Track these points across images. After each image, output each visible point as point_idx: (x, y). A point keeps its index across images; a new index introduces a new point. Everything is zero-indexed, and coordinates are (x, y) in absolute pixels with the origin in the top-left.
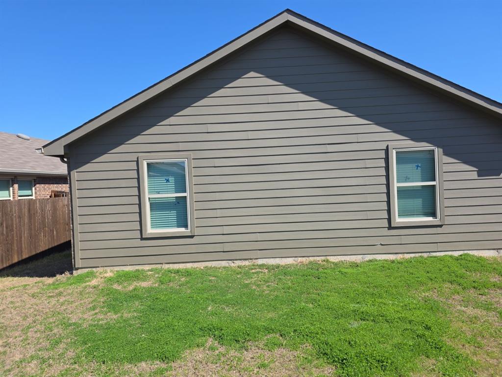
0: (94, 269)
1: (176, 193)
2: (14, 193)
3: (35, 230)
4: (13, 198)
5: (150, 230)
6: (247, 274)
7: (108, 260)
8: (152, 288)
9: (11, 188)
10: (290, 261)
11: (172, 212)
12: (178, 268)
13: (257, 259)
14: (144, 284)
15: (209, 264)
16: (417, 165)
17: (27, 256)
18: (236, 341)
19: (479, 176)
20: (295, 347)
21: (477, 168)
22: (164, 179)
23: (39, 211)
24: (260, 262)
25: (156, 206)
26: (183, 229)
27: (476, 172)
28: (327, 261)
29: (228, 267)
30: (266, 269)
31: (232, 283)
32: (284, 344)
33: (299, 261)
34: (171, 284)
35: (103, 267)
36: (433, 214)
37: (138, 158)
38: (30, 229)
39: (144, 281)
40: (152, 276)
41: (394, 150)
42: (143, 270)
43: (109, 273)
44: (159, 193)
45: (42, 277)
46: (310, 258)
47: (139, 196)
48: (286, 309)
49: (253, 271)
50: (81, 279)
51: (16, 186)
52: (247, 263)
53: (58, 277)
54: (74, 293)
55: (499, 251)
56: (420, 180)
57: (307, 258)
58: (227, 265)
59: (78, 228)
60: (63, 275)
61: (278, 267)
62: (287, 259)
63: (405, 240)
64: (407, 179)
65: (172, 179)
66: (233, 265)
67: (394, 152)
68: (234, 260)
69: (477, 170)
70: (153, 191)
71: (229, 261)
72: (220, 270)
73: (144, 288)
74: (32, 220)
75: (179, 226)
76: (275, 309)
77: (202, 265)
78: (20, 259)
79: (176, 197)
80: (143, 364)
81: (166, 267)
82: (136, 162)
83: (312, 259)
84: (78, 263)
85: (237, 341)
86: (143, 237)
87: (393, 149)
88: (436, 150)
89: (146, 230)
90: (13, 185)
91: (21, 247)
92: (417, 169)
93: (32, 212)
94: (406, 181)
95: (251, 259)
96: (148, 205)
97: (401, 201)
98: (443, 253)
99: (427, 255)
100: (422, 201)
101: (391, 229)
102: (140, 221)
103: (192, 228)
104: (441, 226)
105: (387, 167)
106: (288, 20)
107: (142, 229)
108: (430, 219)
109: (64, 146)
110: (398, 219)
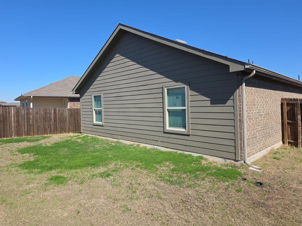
5: (95, 122)
13: (119, 139)
15: (106, 138)
16: (177, 96)
19: (211, 104)
21: (210, 98)
22: (97, 102)
24: (120, 141)
27: (209, 101)
28: (138, 145)
36: (185, 127)
37: (91, 94)
41: (166, 88)
47: (92, 109)
55: (225, 159)
56: (181, 105)
62: (128, 141)
63: (171, 140)
64: (175, 105)
67: (166, 89)
70: (95, 107)
77: (104, 138)
79: (100, 110)
82: (91, 96)
86: (93, 124)
88: (186, 86)
92: (177, 99)
96: (94, 112)
97: (172, 117)
98: (190, 153)
99: (181, 152)
100: (182, 119)
101: (165, 133)
102: (92, 118)
103: (103, 123)
104: (189, 135)
105: (163, 98)
106: (120, 29)
107: (93, 121)
108: (184, 130)
109: (75, 91)
110: (168, 128)
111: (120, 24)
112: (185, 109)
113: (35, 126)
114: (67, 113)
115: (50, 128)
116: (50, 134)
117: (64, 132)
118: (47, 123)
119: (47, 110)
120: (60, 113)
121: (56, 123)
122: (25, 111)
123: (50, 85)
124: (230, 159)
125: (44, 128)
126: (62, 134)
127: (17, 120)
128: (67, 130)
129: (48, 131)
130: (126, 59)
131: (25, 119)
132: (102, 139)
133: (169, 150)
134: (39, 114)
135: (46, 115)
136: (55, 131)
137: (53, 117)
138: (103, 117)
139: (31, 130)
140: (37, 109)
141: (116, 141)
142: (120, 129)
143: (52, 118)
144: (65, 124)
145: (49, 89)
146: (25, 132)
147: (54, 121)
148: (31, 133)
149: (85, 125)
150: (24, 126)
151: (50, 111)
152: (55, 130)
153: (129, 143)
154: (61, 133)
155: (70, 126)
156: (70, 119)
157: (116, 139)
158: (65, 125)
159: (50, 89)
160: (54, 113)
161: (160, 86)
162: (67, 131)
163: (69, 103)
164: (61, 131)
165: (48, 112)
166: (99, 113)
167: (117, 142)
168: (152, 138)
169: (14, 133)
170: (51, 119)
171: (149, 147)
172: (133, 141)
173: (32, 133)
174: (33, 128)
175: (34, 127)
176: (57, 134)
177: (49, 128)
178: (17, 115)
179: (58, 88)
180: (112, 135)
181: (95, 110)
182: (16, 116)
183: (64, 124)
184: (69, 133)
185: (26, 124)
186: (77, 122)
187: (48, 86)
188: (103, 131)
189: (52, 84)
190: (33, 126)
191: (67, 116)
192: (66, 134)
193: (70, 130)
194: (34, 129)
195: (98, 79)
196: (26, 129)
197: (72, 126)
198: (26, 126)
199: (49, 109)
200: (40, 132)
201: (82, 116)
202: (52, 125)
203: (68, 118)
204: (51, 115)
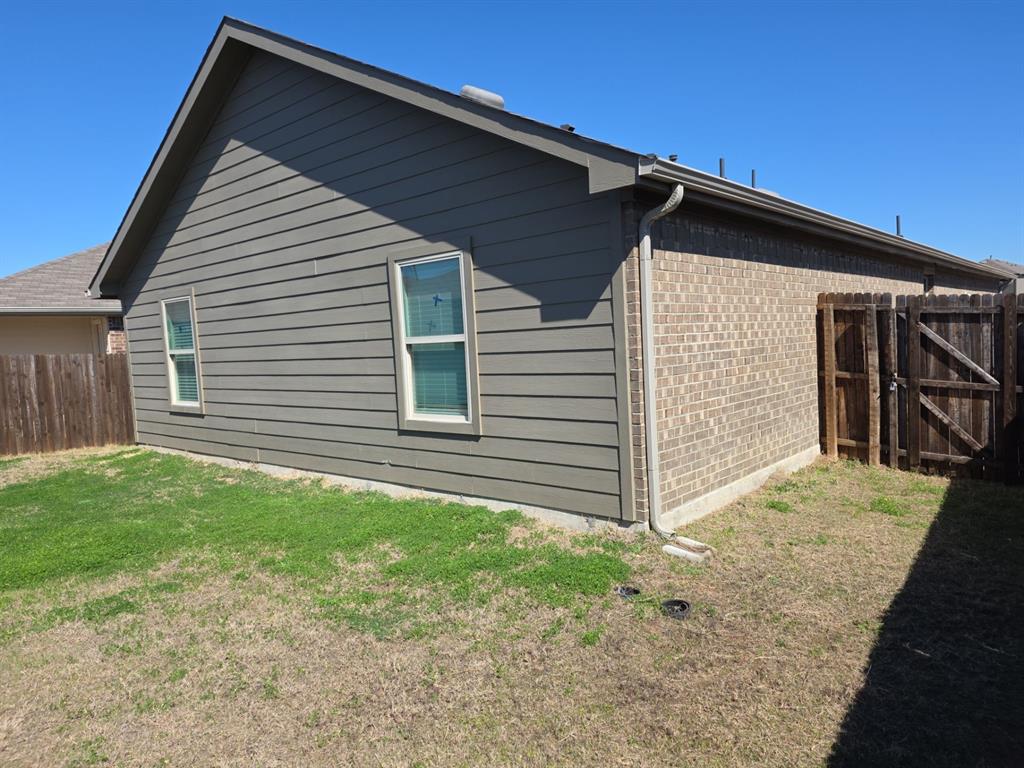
5: (176, 401)
13: (257, 462)
15: (219, 461)
16: (434, 295)
19: (544, 319)
21: (539, 299)
24: (261, 468)
26: (194, 404)
35: (150, 445)
36: (462, 407)
37: (159, 297)
41: (397, 265)
49: (220, 479)
52: (248, 467)
55: (590, 519)
56: (452, 329)
63: (422, 459)
64: (432, 330)
67: (398, 268)
68: (238, 459)
69: (539, 303)
71: (235, 461)
75: (192, 399)
77: (207, 460)
86: (169, 410)
87: (396, 261)
88: (461, 255)
92: (435, 303)
94: (430, 333)
95: (252, 462)
96: (171, 366)
97: (424, 375)
98: (482, 502)
99: (455, 499)
100: (458, 379)
101: (402, 433)
102: (166, 387)
103: (201, 404)
104: (476, 438)
105: (390, 302)
106: (229, 37)
107: (168, 400)
108: (461, 419)
109: (101, 286)
110: (412, 415)
111: (226, 20)
112: (463, 343)
114: (92, 373)
115: (26, 427)
116: (24, 452)
117: (82, 441)
118: (10, 413)
119: (8, 364)
120: (63, 372)
121: (50, 411)
123: (35, 271)
124: (605, 518)
126: (74, 451)
128: (95, 434)
129: (18, 440)
130: (263, 157)
132: (200, 466)
133: (416, 493)
135: (7, 384)
136: (46, 440)
137: (32, 390)
138: (201, 382)
141: (246, 469)
143: (30, 392)
144: (88, 412)
145: (30, 287)
147: (41, 404)
149: (144, 415)
151: (19, 365)
152: (46, 435)
153: (286, 474)
154: (70, 447)
155: (109, 420)
156: (104, 395)
157: (248, 461)
158: (85, 419)
159: (36, 284)
160: (38, 372)
161: (378, 256)
162: (95, 438)
163: (109, 336)
164: (69, 439)
165: (13, 369)
166: (185, 367)
167: (249, 473)
168: (361, 452)
170: (27, 395)
171: (353, 485)
172: (302, 469)
176: (54, 450)
177: (20, 429)
179: (68, 281)
180: (233, 449)
181: (172, 356)
183: (84, 413)
184: (103, 445)
187: (25, 274)
188: (204, 435)
189: (43, 267)
191: (93, 385)
192: (92, 448)
193: (107, 432)
195: (177, 238)
197: (113, 421)
199: (18, 360)
201: (133, 381)
202: (32, 419)
203: (97, 390)
204: (26, 381)
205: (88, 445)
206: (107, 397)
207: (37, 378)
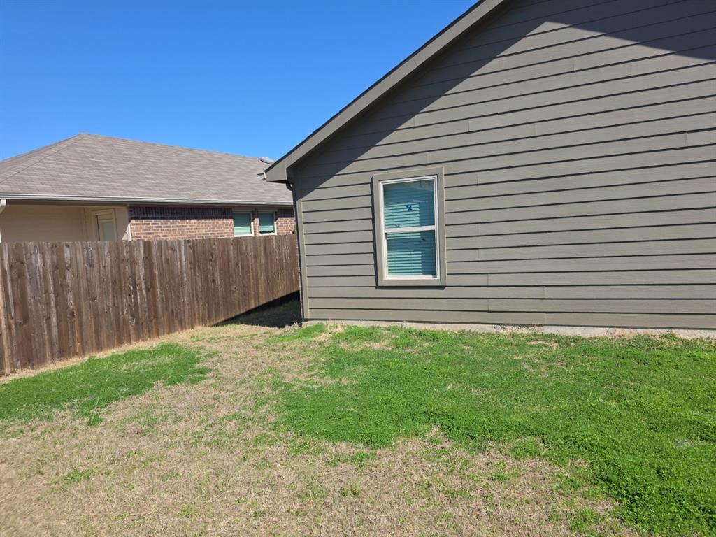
0: (324, 322)
1: (421, 225)
2: (255, 229)
3: (272, 272)
4: (255, 234)
5: (388, 277)
6: (522, 347)
7: (340, 312)
8: (383, 351)
9: (252, 223)
10: (600, 332)
11: (415, 252)
12: (423, 328)
13: (542, 325)
14: (376, 346)
15: (467, 328)
17: (264, 302)
18: (471, 436)
20: (559, 461)
22: (405, 207)
23: (276, 250)
24: (547, 330)
25: (394, 244)
26: (429, 277)
28: (672, 337)
29: (493, 334)
30: (556, 342)
31: (493, 357)
32: (542, 454)
33: (617, 333)
34: (409, 349)
35: (334, 319)
37: (372, 179)
38: (267, 271)
39: (377, 341)
40: (388, 336)
42: (379, 328)
43: (339, 329)
44: (398, 227)
45: (273, 327)
46: (639, 330)
47: (374, 231)
48: (565, 404)
49: (532, 343)
50: (309, 332)
51: (257, 220)
52: (525, 331)
53: (287, 328)
54: (297, 348)
57: (632, 330)
58: (494, 331)
59: (306, 271)
60: (292, 326)
61: (576, 339)
62: (595, 328)
65: (416, 207)
66: (502, 331)
68: (504, 324)
70: (392, 223)
71: (496, 326)
72: (481, 338)
73: (374, 351)
74: (269, 261)
75: (424, 273)
76: (549, 401)
77: (456, 328)
78: (257, 305)
79: (421, 232)
80: (343, 445)
81: (408, 326)
82: (369, 185)
83: (641, 332)
84: (307, 313)
85: (473, 437)
86: (379, 285)
89: (382, 277)
90: (253, 219)
91: (258, 291)
93: (268, 251)
95: (531, 325)
96: (384, 243)
103: (442, 277)
107: (377, 275)
113: (87, 316)
114: (184, 259)
115: (136, 315)
116: (137, 339)
117: (177, 324)
118: (125, 300)
119: (123, 250)
120: (163, 258)
121: (154, 296)
122: (48, 256)
125: (118, 321)
126: (173, 335)
127: (18, 296)
128: (187, 316)
129: (131, 328)
131: (47, 292)
134: (96, 265)
135: (122, 271)
136: (153, 325)
137: (141, 276)
138: (445, 256)
139: (73, 333)
140: (88, 248)
142: (547, 292)
143: (140, 278)
144: (181, 296)
146: (51, 344)
147: (148, 290)
148: (75, 347)
149: (325, 292)
150: (49, 319)
151: (131, 252)
152: (151, 321)
154: (170, 332)
155: (196, 302)
156: (192, 279)
158: (179, 303)
160: (145, 258)
162: (187, 321)
164: (169, 324)
165: (127, 255)
166: (415, 244)
167: (538, 335)
169: (12, 356)
170: (137, 282)
173: (79, 345)
174: (81, 324)
175: (84, 317)
176: (159, 336)
177: (132, 315)
178: (15, 275)
181: (387, 235)
182: (12, 280)
183: (179, 297)
184: (192, 327)
185: (53, 310)
186: (211, 285)
190: (80, 314)
191: (185, 270)
192: (185, 331)
193: (195, 315)
194: (84, 327)
195: (418, 120)
196: (55, 332)
197: (199, 304)
198: (54, 319)
199: (131, 246)
200: (104, 338)
201: (311, 261)
202: (142, 304)
203: (187, 274)
204: (137, 267)
205: (182, 329)
206: (194, 280)
207: (145, 265)
